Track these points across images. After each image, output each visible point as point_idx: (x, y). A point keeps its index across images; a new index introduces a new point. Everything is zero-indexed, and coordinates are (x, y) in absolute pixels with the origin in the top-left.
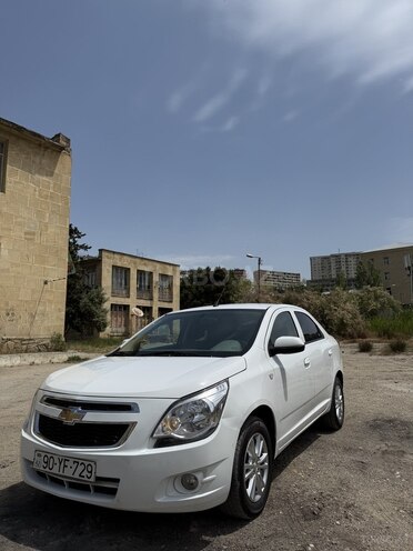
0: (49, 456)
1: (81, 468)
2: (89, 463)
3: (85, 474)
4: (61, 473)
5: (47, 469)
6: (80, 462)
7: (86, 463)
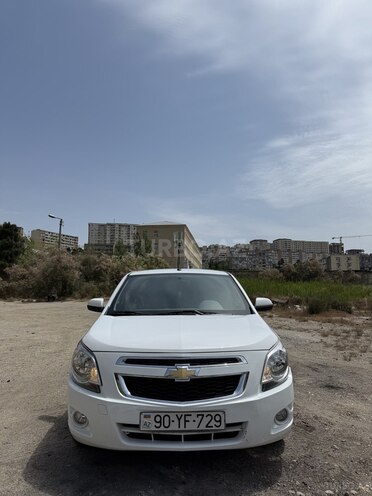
0: (162, 415)
1: (206, 420)
2: (217, 414)
3: (213, 423)
4: (182, 428)
5: (162, 428)
6: (205, 414)
7: (213, 414)
